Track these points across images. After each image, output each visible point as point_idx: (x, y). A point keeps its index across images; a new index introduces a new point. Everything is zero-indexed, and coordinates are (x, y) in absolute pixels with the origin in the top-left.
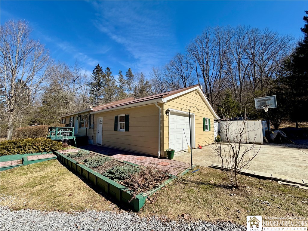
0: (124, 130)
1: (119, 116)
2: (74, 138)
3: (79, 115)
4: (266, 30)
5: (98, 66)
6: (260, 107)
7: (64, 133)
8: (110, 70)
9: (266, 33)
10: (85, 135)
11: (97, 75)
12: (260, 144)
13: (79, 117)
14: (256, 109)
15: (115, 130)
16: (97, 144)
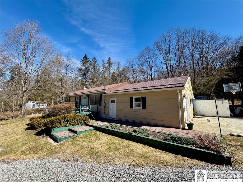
0: (141, 108)
1: (134, 97)
2: (91, 113)
3: (87, 95)
4: (211, 31)
5: (86, 55)
6: (228, 91)
7: (85, 109)
8: (96, 59)
9: (211, 34)
10: (96, 110)
11: (85, 62)
12: (228, 117)
13: (88, 97)
14: (225, 92)
15: (130, 108)
16: (109, 118)
